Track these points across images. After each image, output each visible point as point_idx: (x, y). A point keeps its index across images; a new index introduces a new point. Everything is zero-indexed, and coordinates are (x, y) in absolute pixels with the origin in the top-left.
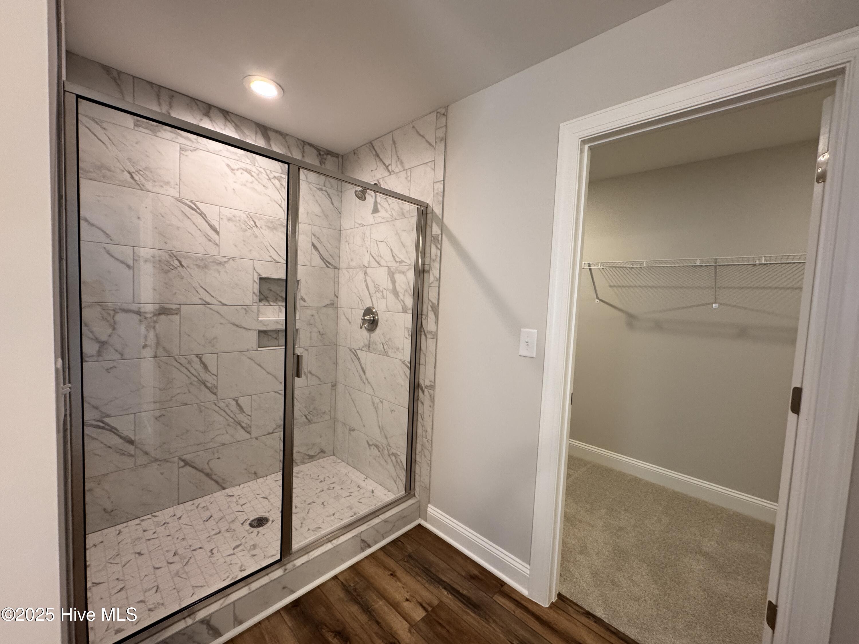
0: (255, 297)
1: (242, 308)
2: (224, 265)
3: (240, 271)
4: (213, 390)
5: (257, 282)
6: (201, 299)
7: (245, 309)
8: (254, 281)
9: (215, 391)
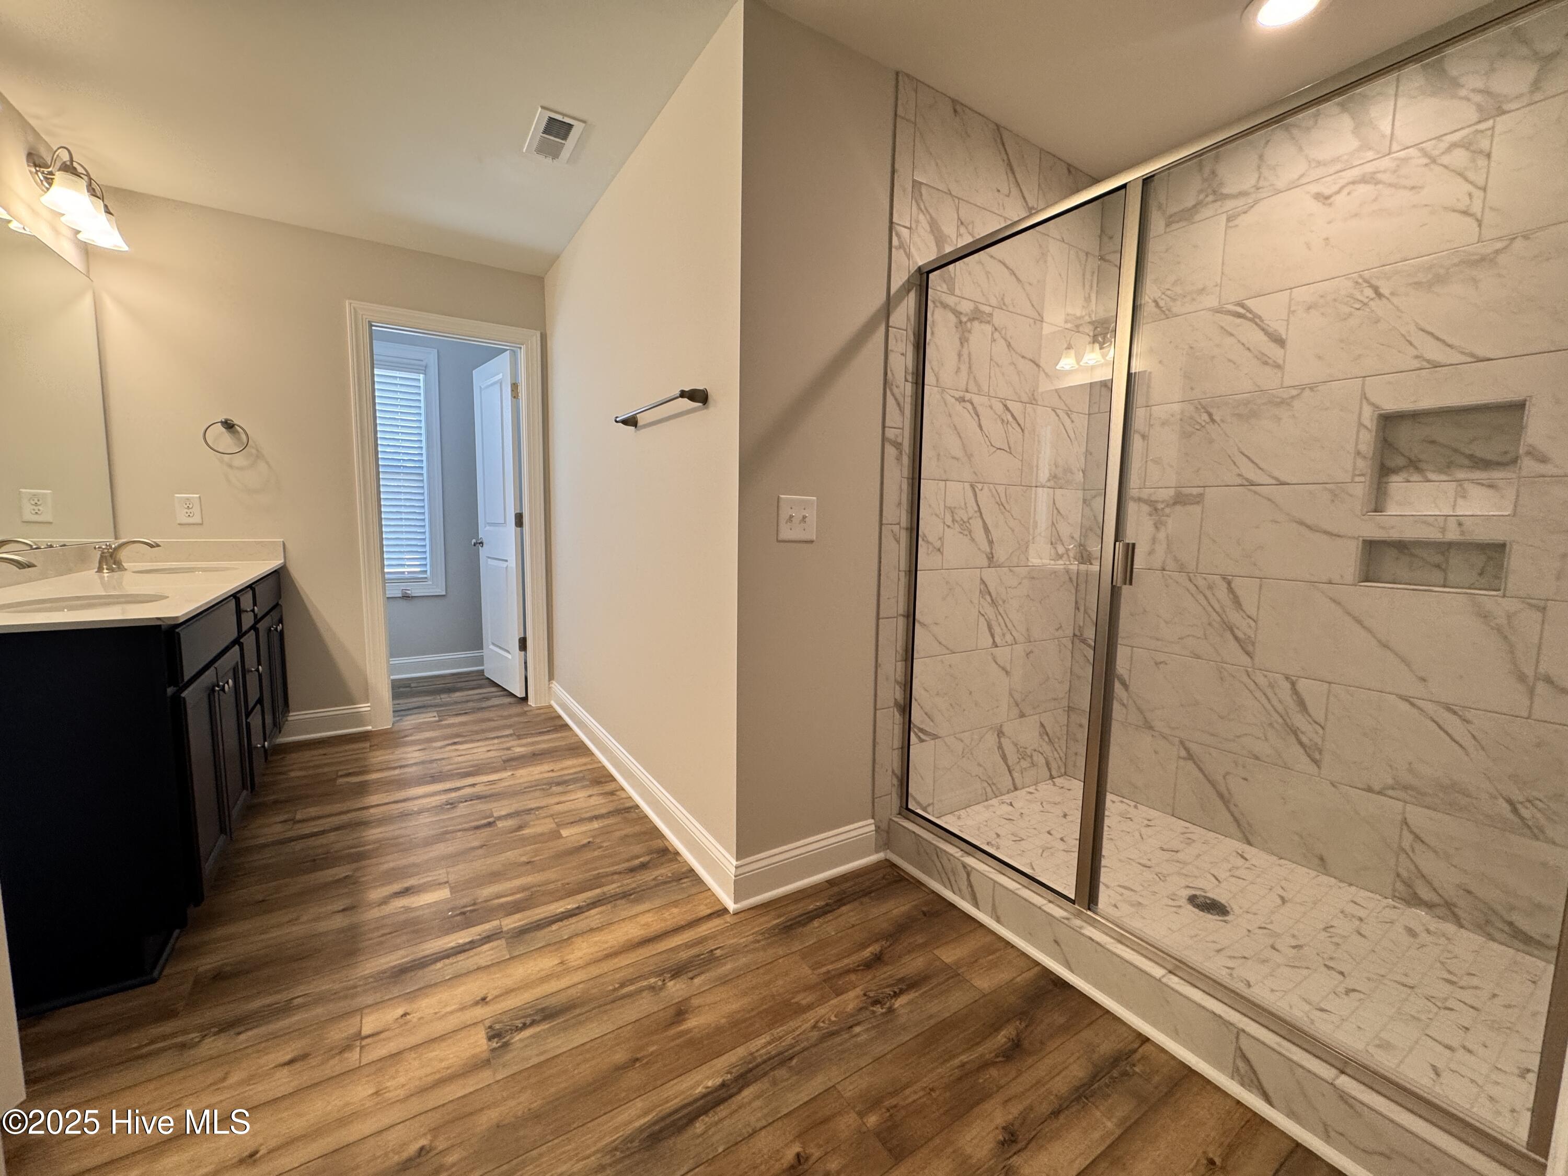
0: (1361, 464)
1: (1326, 489)
2: (1288, 404)
3: (1327, 409)
4: (1246, 646)
5: (1369, 427)
6: (1239, 475)
7: (1331, 491)
8: (1361, 424)
9: (1250, 648)
